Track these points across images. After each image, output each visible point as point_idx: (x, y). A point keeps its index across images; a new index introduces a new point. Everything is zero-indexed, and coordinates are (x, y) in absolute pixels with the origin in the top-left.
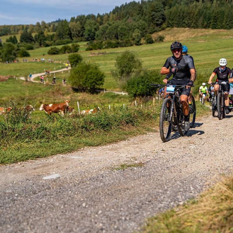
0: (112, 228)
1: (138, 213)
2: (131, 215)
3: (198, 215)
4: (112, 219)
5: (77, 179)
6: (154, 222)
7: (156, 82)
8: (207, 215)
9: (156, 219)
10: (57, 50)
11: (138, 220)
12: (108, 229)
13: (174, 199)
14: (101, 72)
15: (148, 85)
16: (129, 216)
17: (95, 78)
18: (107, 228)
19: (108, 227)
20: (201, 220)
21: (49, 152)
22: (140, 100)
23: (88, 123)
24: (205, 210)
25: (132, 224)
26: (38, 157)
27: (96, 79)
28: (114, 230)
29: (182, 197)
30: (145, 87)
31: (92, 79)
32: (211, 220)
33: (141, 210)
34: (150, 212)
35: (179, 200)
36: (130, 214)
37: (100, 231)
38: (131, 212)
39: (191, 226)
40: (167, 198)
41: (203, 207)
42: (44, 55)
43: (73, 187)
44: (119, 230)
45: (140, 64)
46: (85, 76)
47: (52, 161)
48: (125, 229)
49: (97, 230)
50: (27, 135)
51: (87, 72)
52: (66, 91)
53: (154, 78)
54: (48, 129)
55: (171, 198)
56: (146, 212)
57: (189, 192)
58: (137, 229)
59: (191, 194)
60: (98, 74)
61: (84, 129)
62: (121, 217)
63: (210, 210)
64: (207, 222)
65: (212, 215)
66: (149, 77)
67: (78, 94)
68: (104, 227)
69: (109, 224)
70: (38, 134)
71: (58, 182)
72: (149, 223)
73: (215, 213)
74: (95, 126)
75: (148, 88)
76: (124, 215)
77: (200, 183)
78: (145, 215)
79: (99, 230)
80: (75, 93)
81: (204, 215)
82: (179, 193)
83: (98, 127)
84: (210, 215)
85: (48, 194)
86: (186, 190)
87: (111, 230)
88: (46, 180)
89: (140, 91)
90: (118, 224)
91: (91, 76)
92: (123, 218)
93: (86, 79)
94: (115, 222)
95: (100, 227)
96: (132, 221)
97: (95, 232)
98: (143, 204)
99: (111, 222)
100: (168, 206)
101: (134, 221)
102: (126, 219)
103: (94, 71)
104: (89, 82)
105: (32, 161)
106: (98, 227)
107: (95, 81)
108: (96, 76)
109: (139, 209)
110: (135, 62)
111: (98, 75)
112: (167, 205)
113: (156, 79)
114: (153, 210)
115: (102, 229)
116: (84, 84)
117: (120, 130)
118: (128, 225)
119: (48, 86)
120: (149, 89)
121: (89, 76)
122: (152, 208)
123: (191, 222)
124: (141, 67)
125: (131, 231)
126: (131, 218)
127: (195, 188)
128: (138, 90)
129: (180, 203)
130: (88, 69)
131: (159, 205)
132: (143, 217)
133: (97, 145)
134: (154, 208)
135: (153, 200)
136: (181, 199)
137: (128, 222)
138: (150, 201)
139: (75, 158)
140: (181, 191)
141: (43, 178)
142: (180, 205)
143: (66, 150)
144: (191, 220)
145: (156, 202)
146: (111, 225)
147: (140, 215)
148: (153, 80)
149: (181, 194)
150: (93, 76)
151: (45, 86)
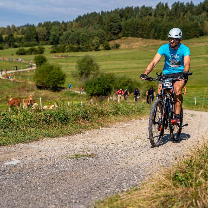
1: (87, 197)
2: (81, 199)
3: (138, 200)
4: (63, 202)
5: (35, 166)
6: (100, 205)
7: (111, 83)
8: (146, 200)
9: (102, 202)
10: (25, 51)
11: (87, 203)
13: (119, 186)
14: (63, 73)
15: (104, 86)
16: (79, 199)
17: (57, 78)
20: (141, 205)
21: (12, 141)
22: (96, 99)
23: (49, 116)
24: (145, 196)
25: (81, 206)
27: (58, 79)
29: (126, 184)
30: (101, 88)
31: (54, 78)
32: (150, 205)
33: (90, 194)
34: (98, 197)
35: (124, 187)
38: (81, 196)
40: (114, 185)
41: (144, 193)
42: (12, 55)
43: (31, 173)
45: (98, 68)
46: (49, 76)
47: (13, 149)
51: (51, 72)
52: (31, 88)
53: (109, 80)
54: (12, 121)
55: (117, 185)
56: (94, 196)
57: (133, 180)
59: (134, 182)
60: (60, 74)
61: (44, 122)
62: (71, 200)
63: (149, 196)
64: (146, 206)
65: (151, 200)
66: (105, 80)
67: (42, 91)
70: (2, 124)
71: (18, 167)
72: (96, 206)
73: (153, 199)
74: (54, 120)
75: (103, 89)
76: (75, 198)
77: (143, 173)
78: (93, 198)
80: (38, 90)
81: (144, 200)
82: (124, 181)
83: (57, 121)
84: (149, 200)
85: (8, 177)
86: (130, 178)
88: (7, 165)
89: (97, 91)
90: (69, 206)
91: (54, 76)
92: (74, 201)
93: (49, 79)
94: (66, 204)
96: (81, 204)
98: (92, 189)
99: (63, 204)
100: (114, 192)
101: (83, 204)
102: (76, 202)
103: (56, 72)
104: (52, 81)
107: (57, 80)
108: (58, 76)
109: (89, 194)
110: (93, 65)
111: (60, 75)
112: (113, 191)
113: (111, 81)
114: (101, 195)
116: (48, 83)
117: (77, 124)
119: (15, 83)
120: (105, 90)
121: (52, 76)
122: (100, 193)
124: (99, 70)
126: (80, 201)
127: (139, 177)
128: (95, 90)
129: (124, 190)
130: (52, 70)
131: (106, 190)
132: (91, 201)
133: (55, 137)
134: (101, 193)
135: (101, 186)
136: (125, 186)
137: (78, 204)
138: (98, 187)
139: (35, 147)
140: (126, 180)
141: (5, 164)
142: (124, 191)
143: (27, 139)
144: (133, 204)
145: (103, 188)
146: (63, 206)
147: (89, 199)
148: (109, 82)
149: (125, 181)
150: (56, 76)
151: (12, 82)
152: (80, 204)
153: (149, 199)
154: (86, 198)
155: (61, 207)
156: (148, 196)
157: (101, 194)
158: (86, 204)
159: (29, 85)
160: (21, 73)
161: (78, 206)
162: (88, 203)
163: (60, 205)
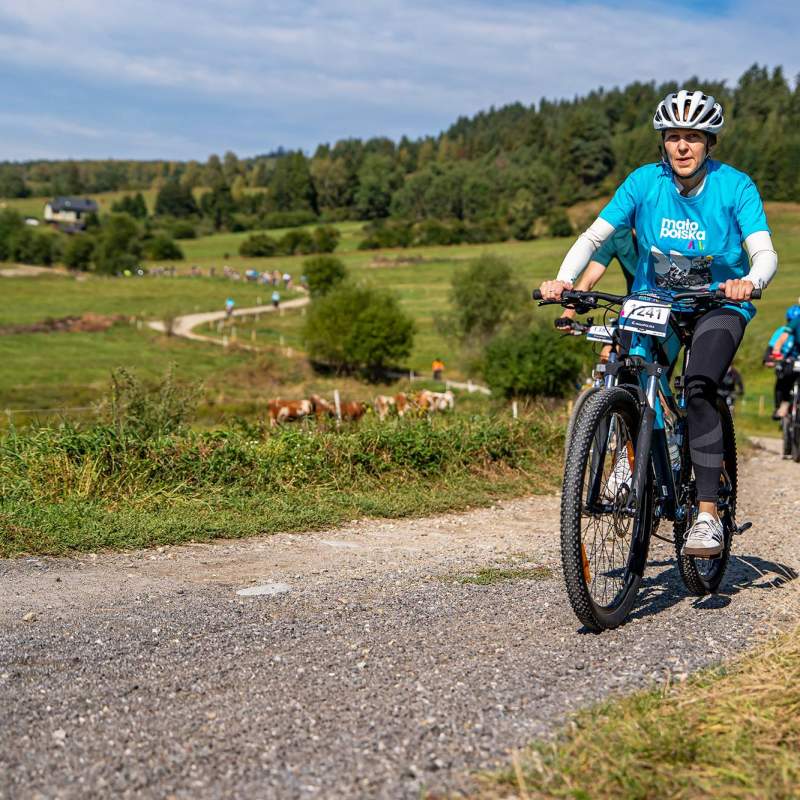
0: (468, 731)
1: (546, 696)
2: (525, 700)
3: (738, 703)
4: (464, 707)
5: (345, 601)
6: (598, 721)
7: (578, 353)
8: (770, 705)
9: (604, 713)
10: (270, 244)
11: (548, 713)
12: (455, 731)
13: (657, 664)
14: (403, 317)
15: (553, 362)
16: (519, 701)
17: (383, 334)
18: (450, 727)
19: (454, 726)
20: (753, 719)
21: (252, 523)
23: (374, 447)
24: (762, 690)
25: (528, 722)
26: (216, 537)
27: (386, 338)
28: (473, 735)
29: (681, 660)
30: (541, 368)
31: (375, 337)
32: (786, 721)
33: (555, 689)
34: (584, 696)
35: (675, 669)
36: (522, 697)
37: (430, 734)
38: (521, 692)
39: (721, 733)
40: (636, 662)
41: (758, 682)
42: (227, 256)
43: (333, 622)
44: (491, 735)
46: (354, 328)
47: (260, 549)
48: (507, 735)
49: (421, 732)
50: (184, 472)
51: (362, 315)
52: (292, 371)
54: (247, 458)
55: (648, 663)
56: (569, 695)
57: (705, 651)
58: (546, 737)
59: (709, 656)
60: (394, 322)
61: (360, 465)
62: (491, 704)
63: (781, 693)
64: (772, 724)
65: (787, 705)
67: (330, 382)
68: (441, 726)
69: (458, 718)
70: (216, 469)
71: (284, 604)
72: (583, 722)
73: (795, 703)
74: (393, 460)
75: (551, 371)
76: (503, 698)
77: (735, 630)
78: (567, 701)
79: (427, 733)
80: (317, 376)
81: (761, 704)
82: (673, 651)
83: (402, 464)
84: (778, 705)
85: (257, 633)
86: (692, 644)
87: (464, 735)
88: (245, 598)
89: (526, 381)
90: (486, 721)
91: (373, 329)
92: (500, 707)
93: (356, 338)
94: (476, 715)
95: (428, 724)
96: (527, 716)
97: (417, 737)
98: (558, 674)
99: (464, 714)
100: (642, 683)
101: (537, 717)
102: (507, 710)
103: (382, 313)
104: (365, 345)
105: (200, 545)
106: (424, 723)
107: (384, 342)
108: (387, 329)
109: (549, 687)
110: (510, 290)
111: (395, 325)
112: (637, 680)
113: (578, 345)
114: (592, 689)
115: (435, 730)
116: (349, 351)
117: (473, 477)
118: (515, 725)
119: (237, 353)
120: (556, 374)
121: (367, 327)
122: (588, 684)
123: (719, 722)
124: (531, 307)
125: (527, 739)
126: (524, 707)
127: (724, 642)
128: (520, 377)
129: (678, 675)
130: (364, 307)
131: (610, 677)
132: (563, 708)
133: (400, 516)
134: (594, 684)
135: (591, 664)
136: (679, 666)
137: (516, 717)
138: (582, 668)
139: (334, 544)
140: (678, 647)
141: (238, 593)
142: (678, 681)
143: (304, 521)
144: (723, 717)
145: (599, 670)
146: (464, 722)
147: (552, 702)
148: (569, 348)
149: (677, 653)
150: (379, 328)
151: (226, 352)
152: (523, 715)
153: (778, 702)
154: (543, 700)
155: (460, 722)
156: (775, 691)
157: (595, 687)
158: (546, 716)
159: (287, 359)
160: (257, 319)
161: (517, 722)
162: (551, 715)
163: (454, 716)
